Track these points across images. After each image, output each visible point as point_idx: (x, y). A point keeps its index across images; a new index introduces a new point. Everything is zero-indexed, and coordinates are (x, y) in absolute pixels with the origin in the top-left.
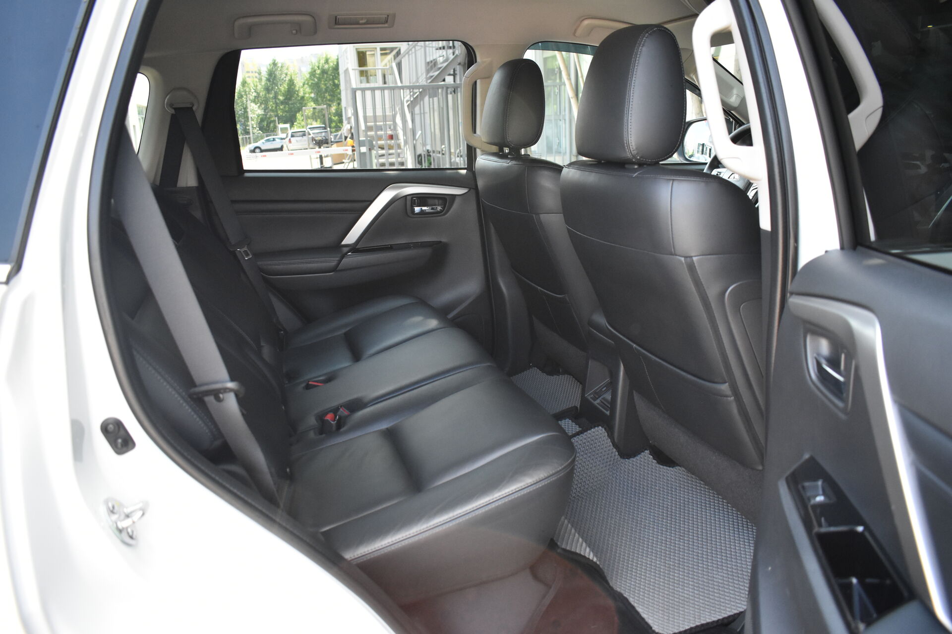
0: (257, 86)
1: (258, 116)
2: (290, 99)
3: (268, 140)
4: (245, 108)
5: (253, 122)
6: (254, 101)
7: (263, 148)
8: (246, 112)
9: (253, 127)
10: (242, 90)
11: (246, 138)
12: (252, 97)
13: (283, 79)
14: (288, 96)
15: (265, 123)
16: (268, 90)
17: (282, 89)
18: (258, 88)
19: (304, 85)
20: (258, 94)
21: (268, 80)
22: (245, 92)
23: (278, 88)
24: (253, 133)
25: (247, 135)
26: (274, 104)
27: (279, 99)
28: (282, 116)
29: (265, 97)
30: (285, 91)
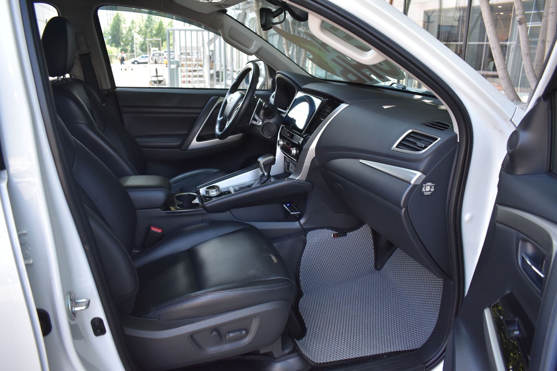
0: (140, 24)
1: (140, 42)
2: (160, 33)
3: (143, 57)
4: (133, 37)
5: (137, 46)
6: (138, 33)
7: (139, 61)
8: (133, 39)
9: (136, 48)
10: (131, 26)
11: (132, 55)
12: (137, 31)
13: (156, 21)
14: (159, 32)
15: (144, 47)
16: (147, 27)
17: (156, 27)
18: (141, 25)
19: (169, 25)
20: (141, 29)
21: (147, 21)
22: (133, 27)
23: (153, 26)
24: (137, 52)
25: (133, 53)
26: (150, 35)
27: (154, 33)
28: (154, 43)
29: (145, 31)
30: (157, 28)
